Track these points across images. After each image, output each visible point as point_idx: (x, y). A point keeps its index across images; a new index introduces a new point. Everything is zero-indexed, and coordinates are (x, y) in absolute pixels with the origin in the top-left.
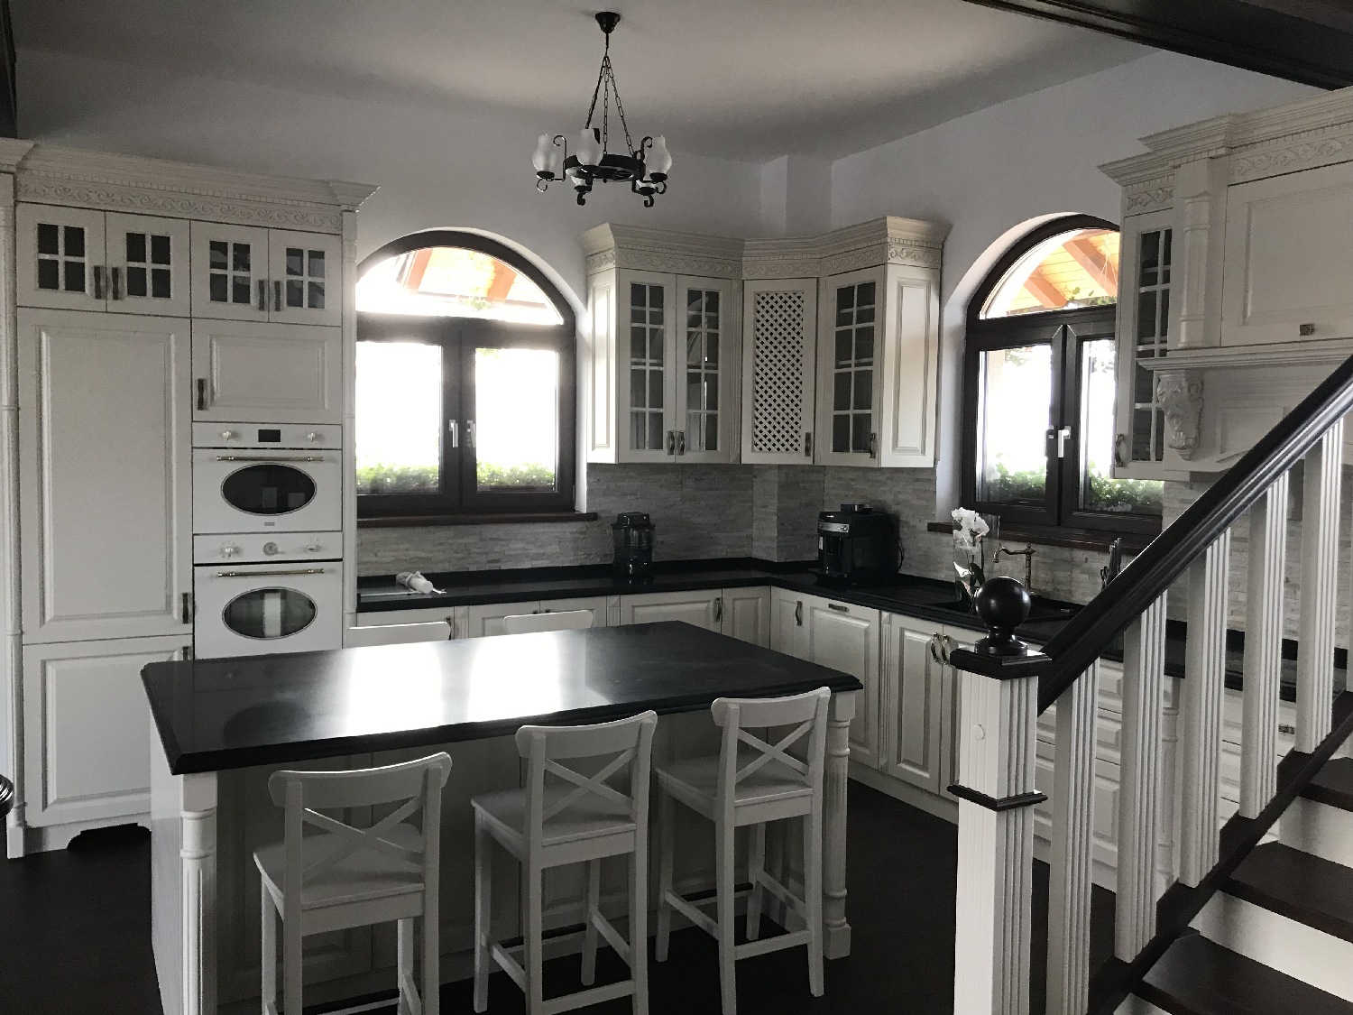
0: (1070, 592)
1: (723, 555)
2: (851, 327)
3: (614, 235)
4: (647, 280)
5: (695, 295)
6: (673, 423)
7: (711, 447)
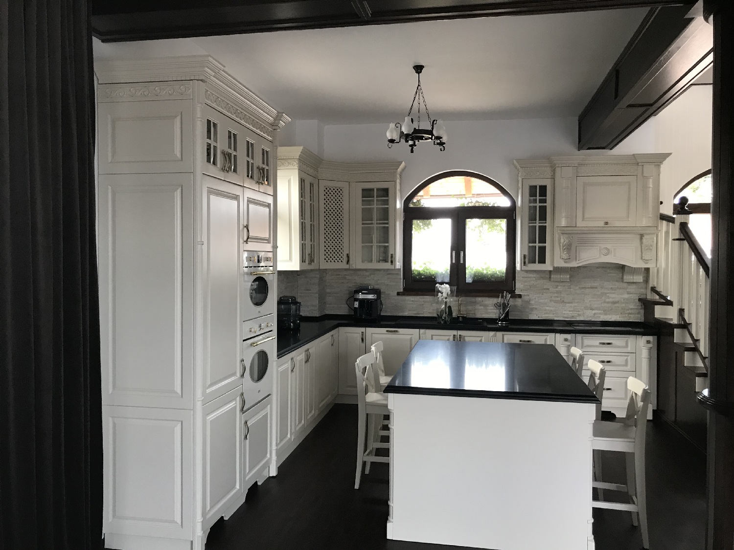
0: (475, 314)
2: (373, 206)
3: (301, 152)
4: (303, 176)
5: (311, 185)
6: (308, 249)
7: (314, 261)
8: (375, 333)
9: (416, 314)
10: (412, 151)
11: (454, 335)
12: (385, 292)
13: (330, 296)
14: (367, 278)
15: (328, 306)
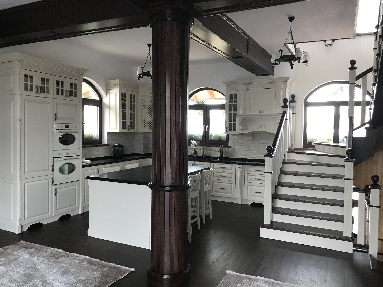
1: (130, 153)
3: (119, 82)
4: (124, 92)
5: (131, 95)
6: (128, 124)
7: (134, 129)
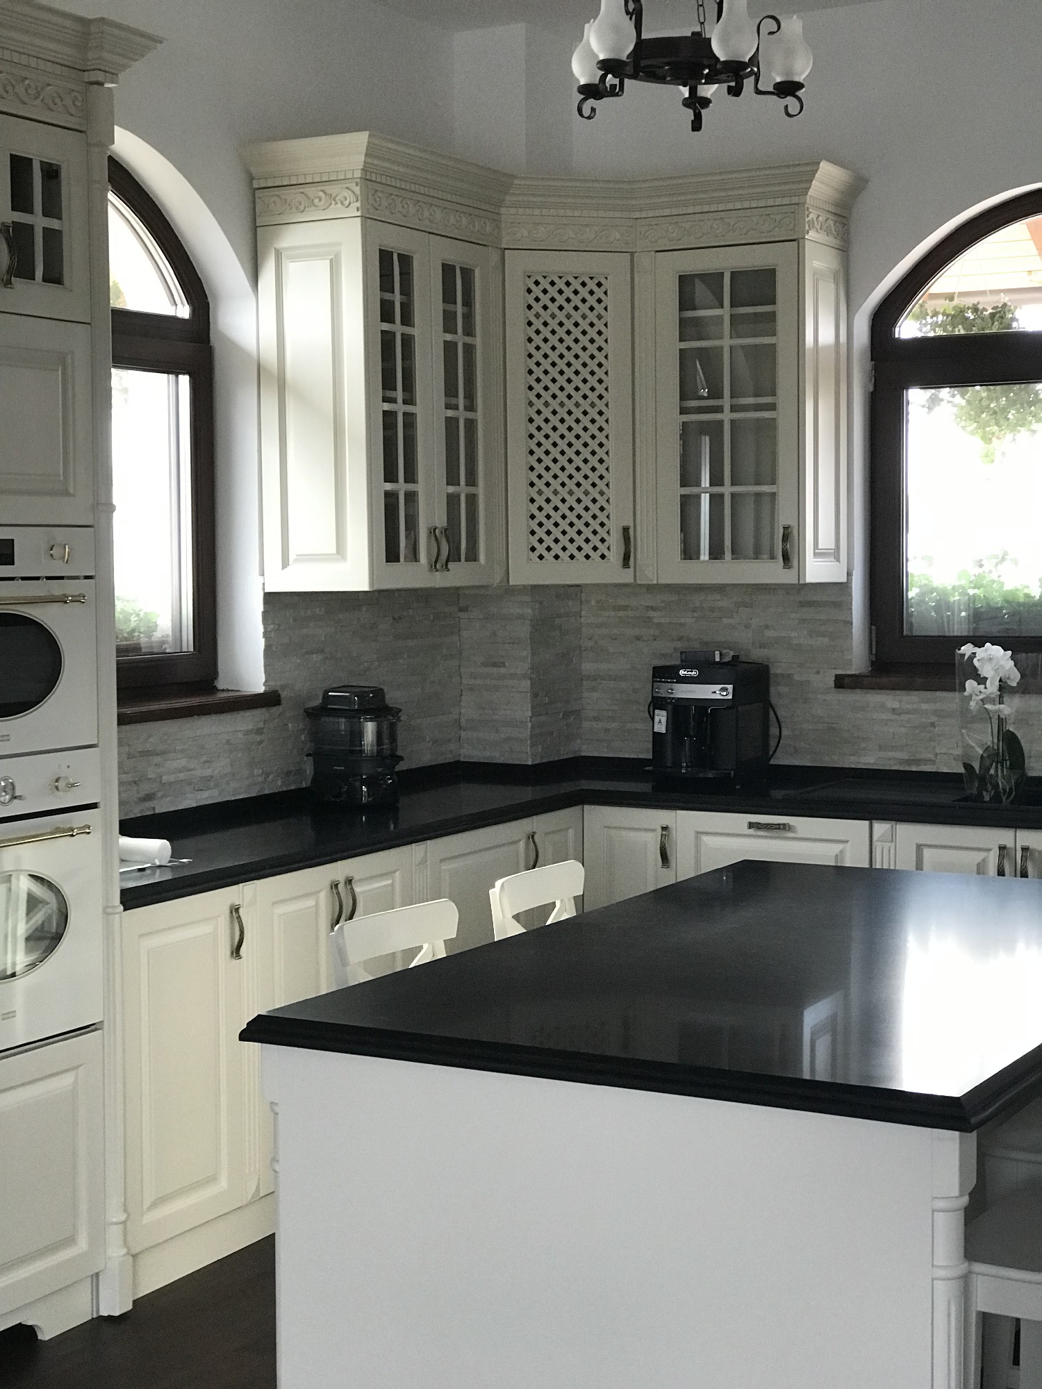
2: (716, 343)
3: (366, 155)
4: (398, 241)
5: (448, 270)
6: (431, 514)
7: (472, 556)
8: (707, 833)
9: (908, 762)
10: (697, 125)
11: (1002, 848)
12: (789, 676)
13: (594, 689)
14: (725, 621)
15: (586, 724)
